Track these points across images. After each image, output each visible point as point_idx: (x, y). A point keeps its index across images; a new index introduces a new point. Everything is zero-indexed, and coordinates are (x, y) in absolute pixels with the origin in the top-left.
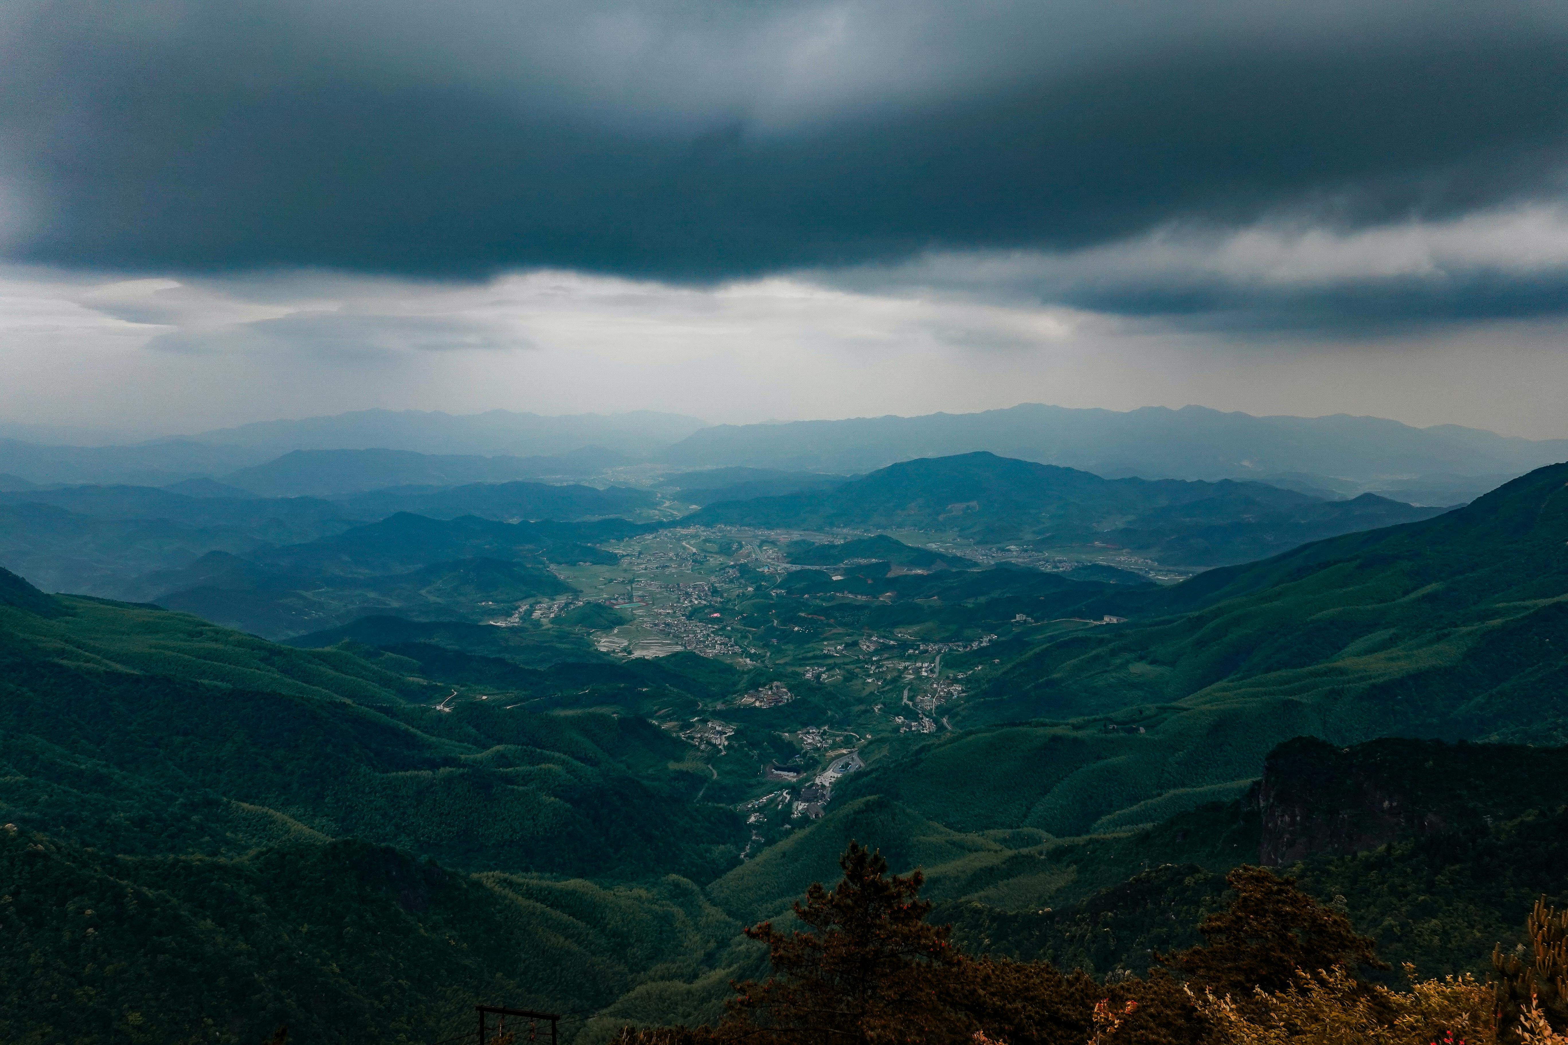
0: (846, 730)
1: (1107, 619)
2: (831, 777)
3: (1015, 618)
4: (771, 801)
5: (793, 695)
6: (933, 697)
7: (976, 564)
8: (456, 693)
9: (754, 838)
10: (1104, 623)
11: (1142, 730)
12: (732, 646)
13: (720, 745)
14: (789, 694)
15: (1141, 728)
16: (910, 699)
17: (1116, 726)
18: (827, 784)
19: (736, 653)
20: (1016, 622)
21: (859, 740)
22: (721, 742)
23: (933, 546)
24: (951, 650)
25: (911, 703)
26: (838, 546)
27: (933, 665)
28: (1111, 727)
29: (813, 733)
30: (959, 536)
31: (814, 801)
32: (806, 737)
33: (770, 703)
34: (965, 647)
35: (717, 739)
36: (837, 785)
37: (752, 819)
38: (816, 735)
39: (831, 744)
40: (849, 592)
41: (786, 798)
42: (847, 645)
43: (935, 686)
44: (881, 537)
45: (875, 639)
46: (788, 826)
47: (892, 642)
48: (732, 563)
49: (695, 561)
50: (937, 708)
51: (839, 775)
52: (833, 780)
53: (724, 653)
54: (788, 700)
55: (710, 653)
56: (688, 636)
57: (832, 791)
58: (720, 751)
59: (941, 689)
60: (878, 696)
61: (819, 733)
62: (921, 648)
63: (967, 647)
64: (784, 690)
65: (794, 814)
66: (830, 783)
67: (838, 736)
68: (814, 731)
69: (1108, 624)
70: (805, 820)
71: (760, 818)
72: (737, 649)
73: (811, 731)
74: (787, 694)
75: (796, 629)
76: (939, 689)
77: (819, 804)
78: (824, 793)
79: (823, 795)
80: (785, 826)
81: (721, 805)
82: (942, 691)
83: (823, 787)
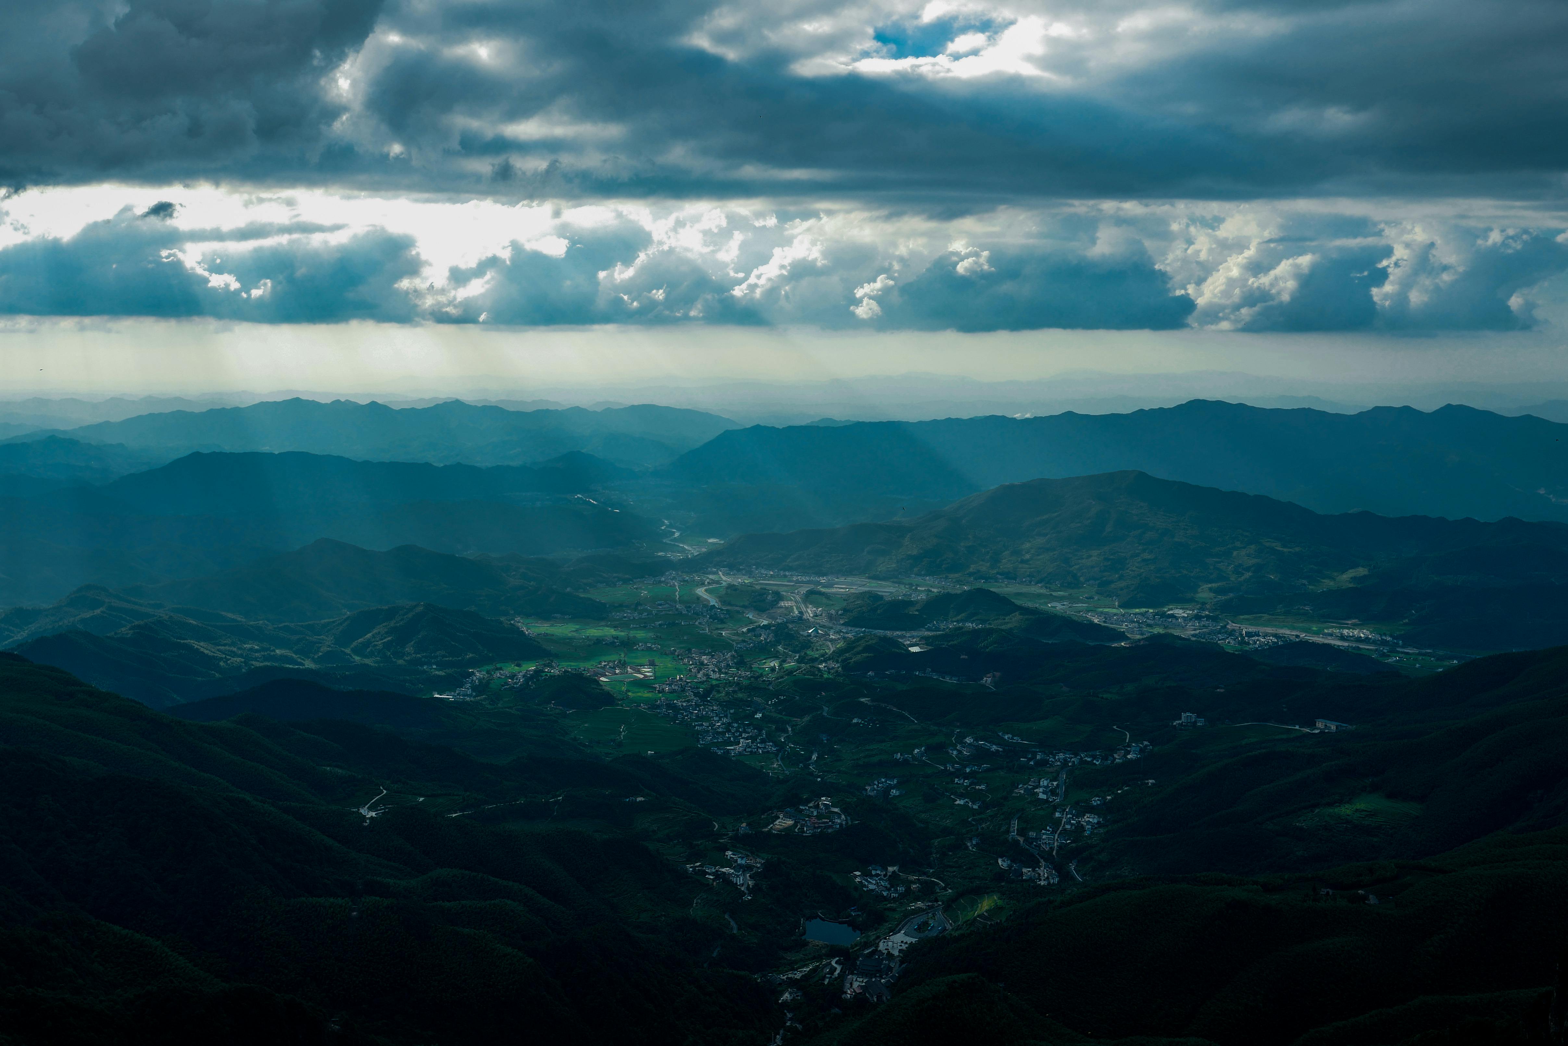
0: (925, 874)
1: (1320, 724)
2: (902, 942)
3: (1180, 719)
4: (814, 970)
5: (849, 818)
6: (1054, 832)
7: (1122, 636)
8: (385, 792)
9: (788, 1024)
10: (1317, 731)
11: (1372, 900)
12: (763, 741)
13: (743, 885)
14: (843, 816)
15: (1371, 896)
16: (1022, 832)
17: (1331, 892)
18: (896, 953)
19: (768, 752)
20: (1181, 725)
21: (945, 889)
22: (743, 880)
23: (1058, 607)
24: (1082, 761)
25: (1021, 839)
26: (917, 602)
27: (1055, 783)
28: (1324, 891)
29: (877, 875)
30: (1097, 593)
31: (876, 977)
32: (867, 881)
33: (815, 828)
34: (1105, 758)
35: (738, 876)
36: (909, 953)
37: (786, 996)
38: (882, 879)
39: (900, 894)
40: (933, 671)
41: (836, 969)
42: (929, 748)
43: (1057, 815)
44: (980, 591)
45: (969, 740)
46: (836, 1010)
47: (994, 748)
48: (765, 622)
49: (714, 617)
50: (1060, 847)
51: (914, 940)
52: (904, 947)
53: (751, 752)
54: (841, 825)
55: (735, 749)
56: (702, 725)
57: (902, 962)
58: (743, 894)
59: (1066, 818)
60: (973, 825)
61: (885, 876)
62: (1038, 757)
63: (1107, 759)
64: (836, 810)
65: (846, 993)
66: (900, 951)
67: (914, 882)
68: (878, 872)
69: (1322, 732)
70: (860, 1000)
71: (797, 996)
72: (770, 747)
73: (874, 872)
74: (839, 817)
75: (855, 721)
76: (1064, 820)
77: (883, 981)
78: (892, 965)
79: (890, 969)
80: (833, 1011)
81: (742, 973)
82: (1069, 822)
83: (890, 955)
